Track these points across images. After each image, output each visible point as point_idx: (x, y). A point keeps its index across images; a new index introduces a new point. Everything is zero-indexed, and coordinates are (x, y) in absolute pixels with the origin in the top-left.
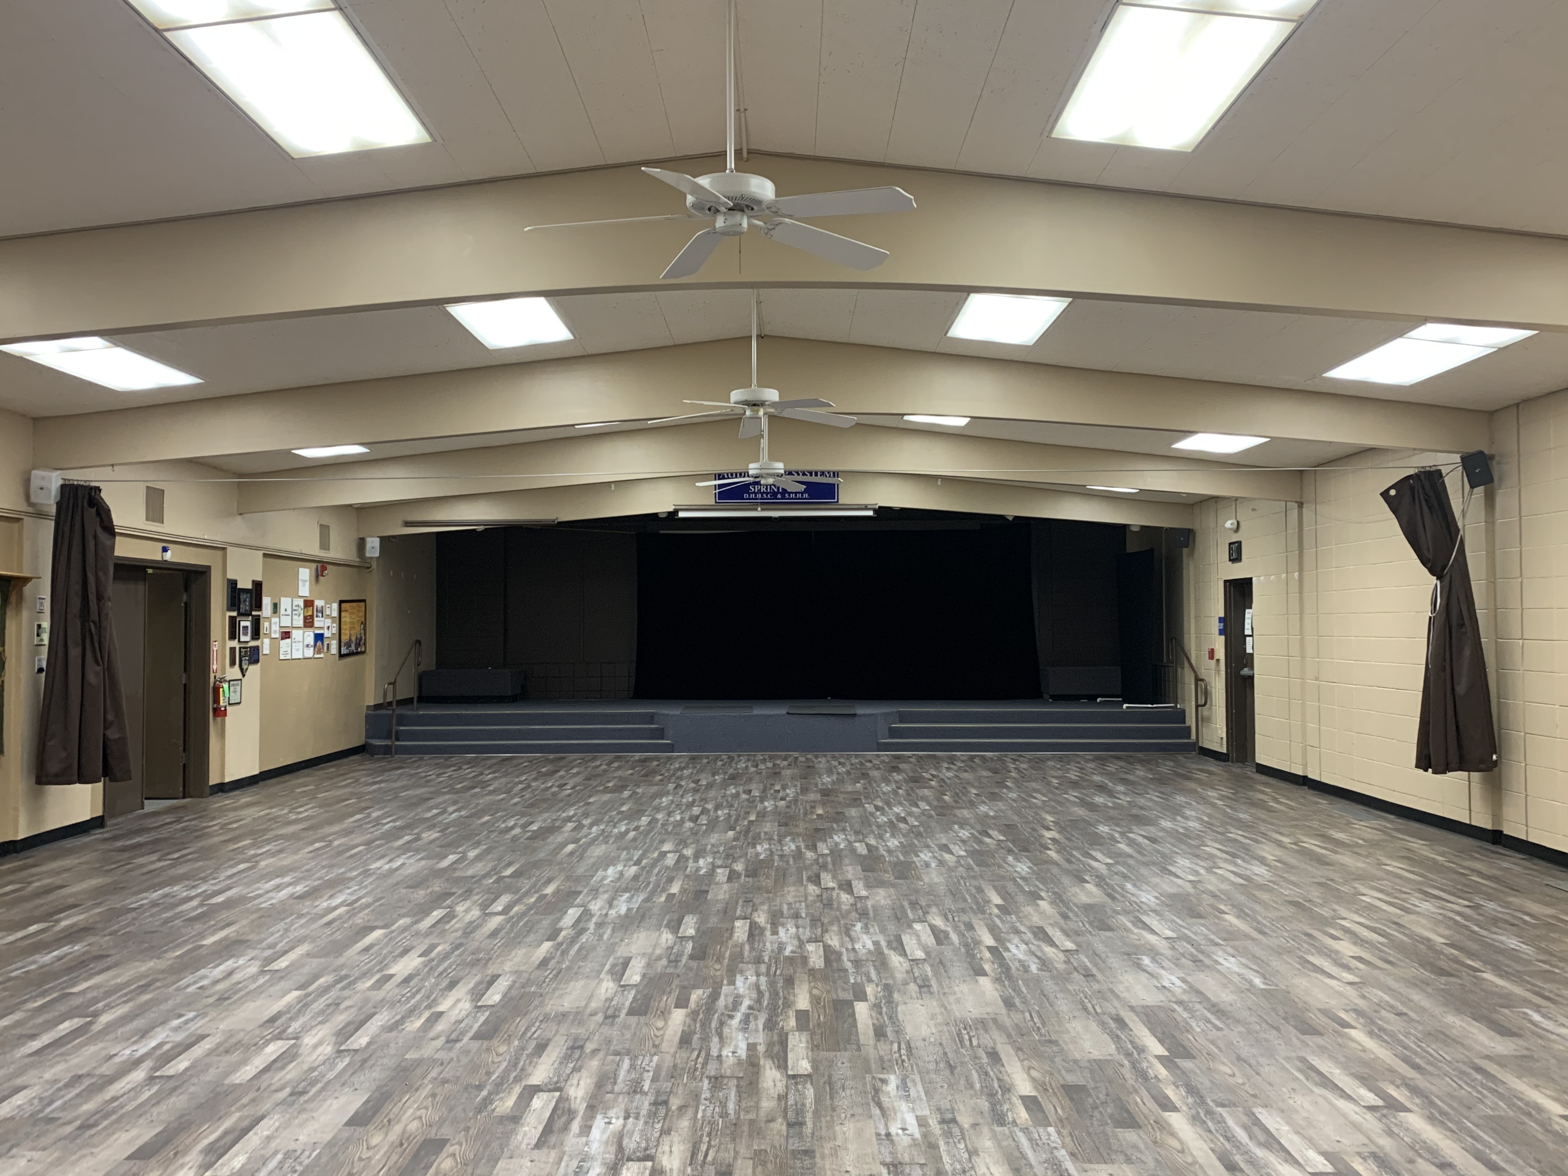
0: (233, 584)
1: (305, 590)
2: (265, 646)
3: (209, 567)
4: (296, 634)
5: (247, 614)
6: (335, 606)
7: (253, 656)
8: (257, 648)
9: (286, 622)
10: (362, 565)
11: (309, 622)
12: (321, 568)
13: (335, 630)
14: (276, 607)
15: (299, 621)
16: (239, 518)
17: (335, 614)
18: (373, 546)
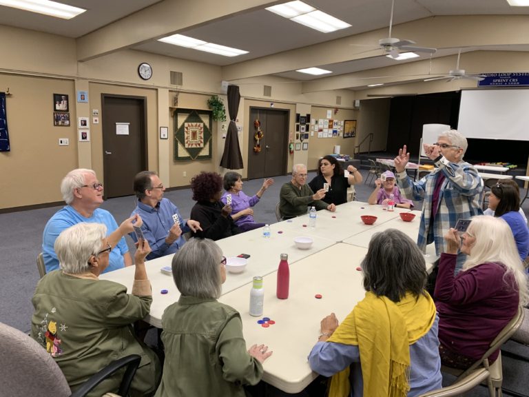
0: (298, 116)
1: (329, 117)
2: (311, 133)
3: (289, 110)
4: (325, 131)
5: (304, 124)
6: (342, 122)
7: (306, 136)
9: (321, 127)
10: (355, 109)
11: (330, 127)
12: (336, 110)
13: (342, 129)
14: (317, 122)
15: (327, 126)
16: (302, 95)
17: (342, 124)
18: (358, 103)
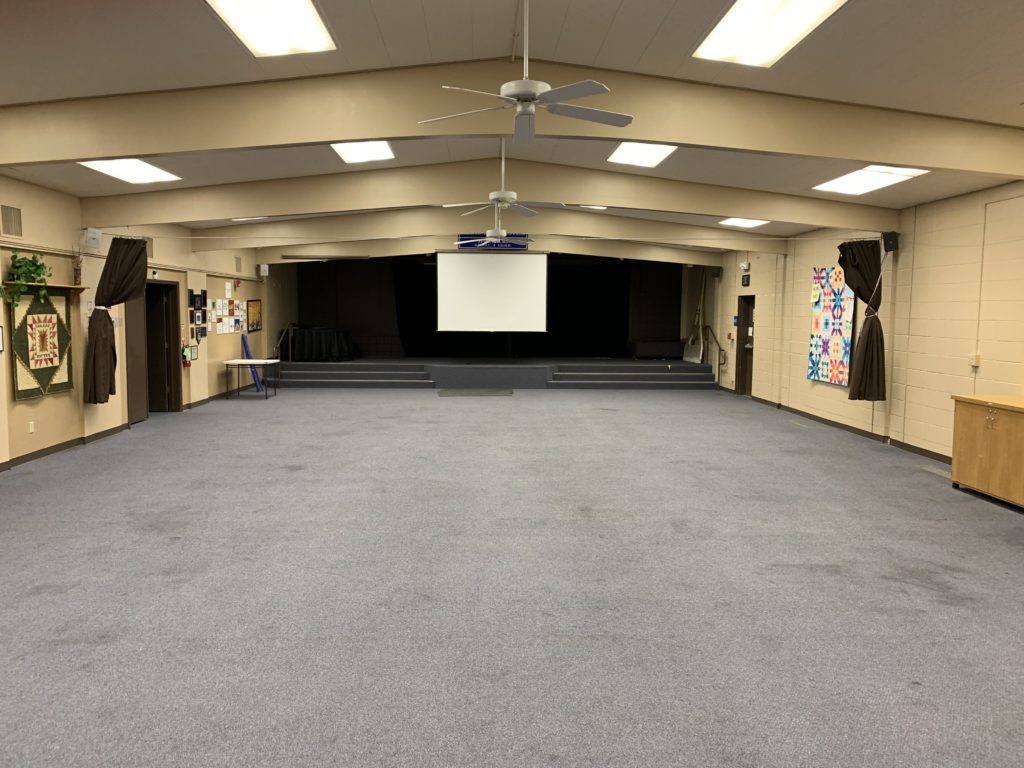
0: (191, 292)
1: (229, 295)
2: (209, 326)
3: (178, 283)
4: (225, 320)
5: (199, 309)
6: (245, 303)
7: (203, 332)
8: (204, 329)
9: (219, 313)
10: (258, 280)
11: (231, 313)
12: (237, 282)
13: (245, 317)
14: (214, 304)
15: (226, 312)
16: (193, 256)
17: (245, 308)
18: (265, 270)
